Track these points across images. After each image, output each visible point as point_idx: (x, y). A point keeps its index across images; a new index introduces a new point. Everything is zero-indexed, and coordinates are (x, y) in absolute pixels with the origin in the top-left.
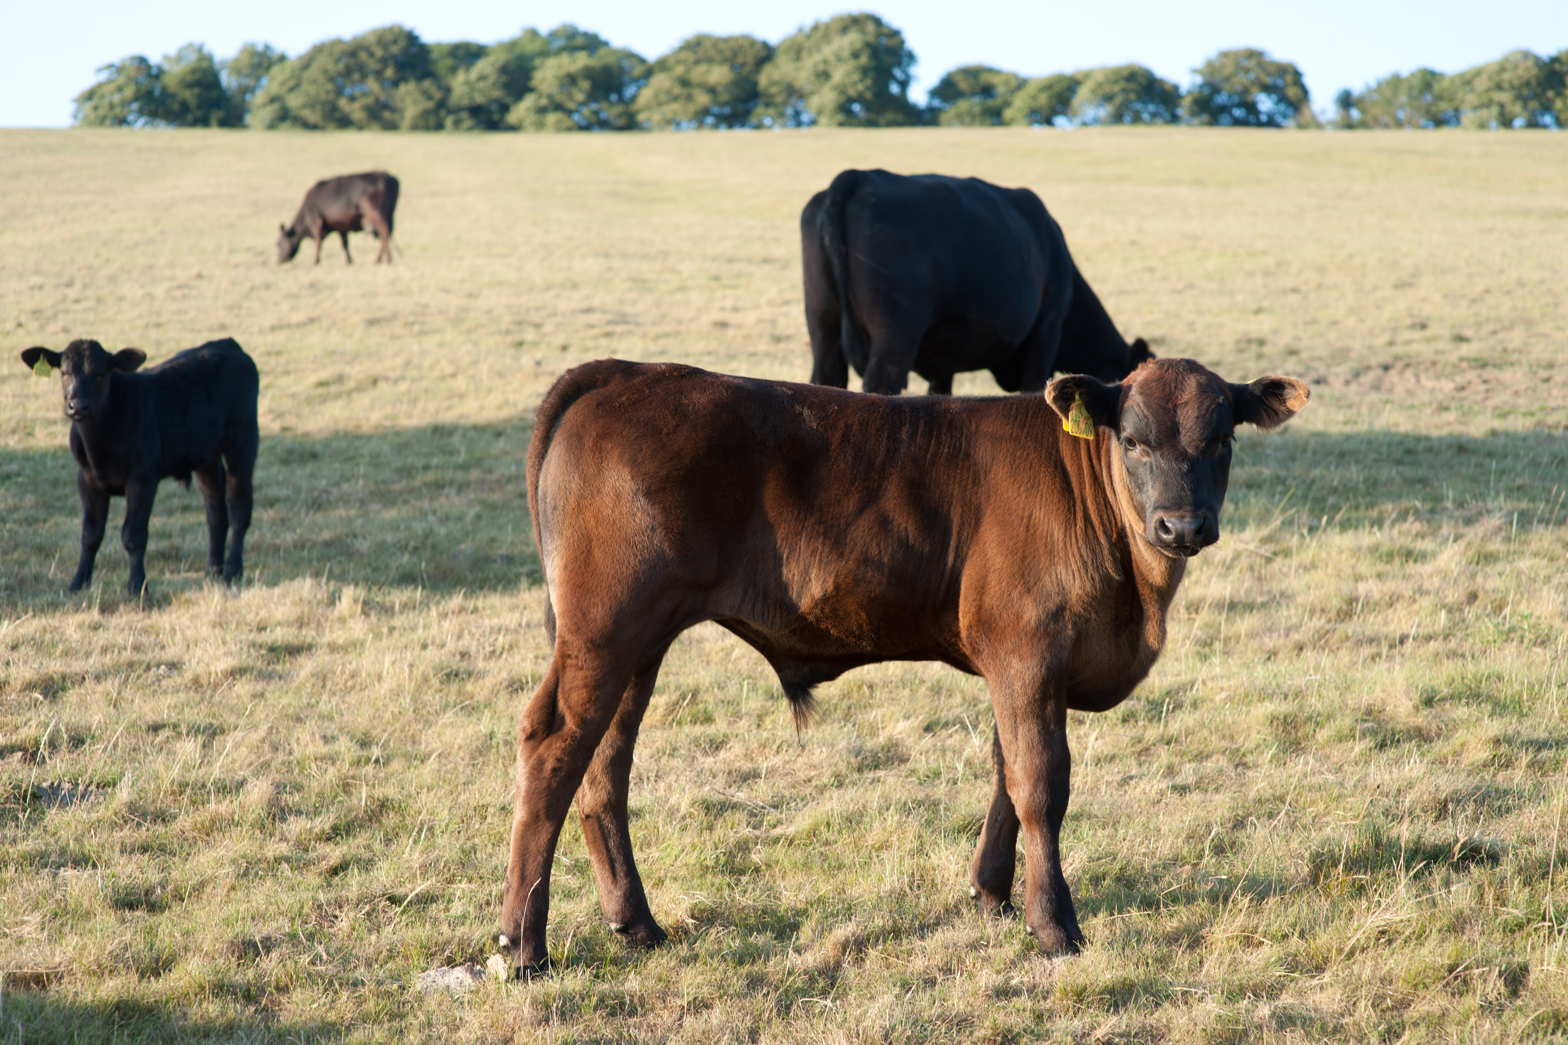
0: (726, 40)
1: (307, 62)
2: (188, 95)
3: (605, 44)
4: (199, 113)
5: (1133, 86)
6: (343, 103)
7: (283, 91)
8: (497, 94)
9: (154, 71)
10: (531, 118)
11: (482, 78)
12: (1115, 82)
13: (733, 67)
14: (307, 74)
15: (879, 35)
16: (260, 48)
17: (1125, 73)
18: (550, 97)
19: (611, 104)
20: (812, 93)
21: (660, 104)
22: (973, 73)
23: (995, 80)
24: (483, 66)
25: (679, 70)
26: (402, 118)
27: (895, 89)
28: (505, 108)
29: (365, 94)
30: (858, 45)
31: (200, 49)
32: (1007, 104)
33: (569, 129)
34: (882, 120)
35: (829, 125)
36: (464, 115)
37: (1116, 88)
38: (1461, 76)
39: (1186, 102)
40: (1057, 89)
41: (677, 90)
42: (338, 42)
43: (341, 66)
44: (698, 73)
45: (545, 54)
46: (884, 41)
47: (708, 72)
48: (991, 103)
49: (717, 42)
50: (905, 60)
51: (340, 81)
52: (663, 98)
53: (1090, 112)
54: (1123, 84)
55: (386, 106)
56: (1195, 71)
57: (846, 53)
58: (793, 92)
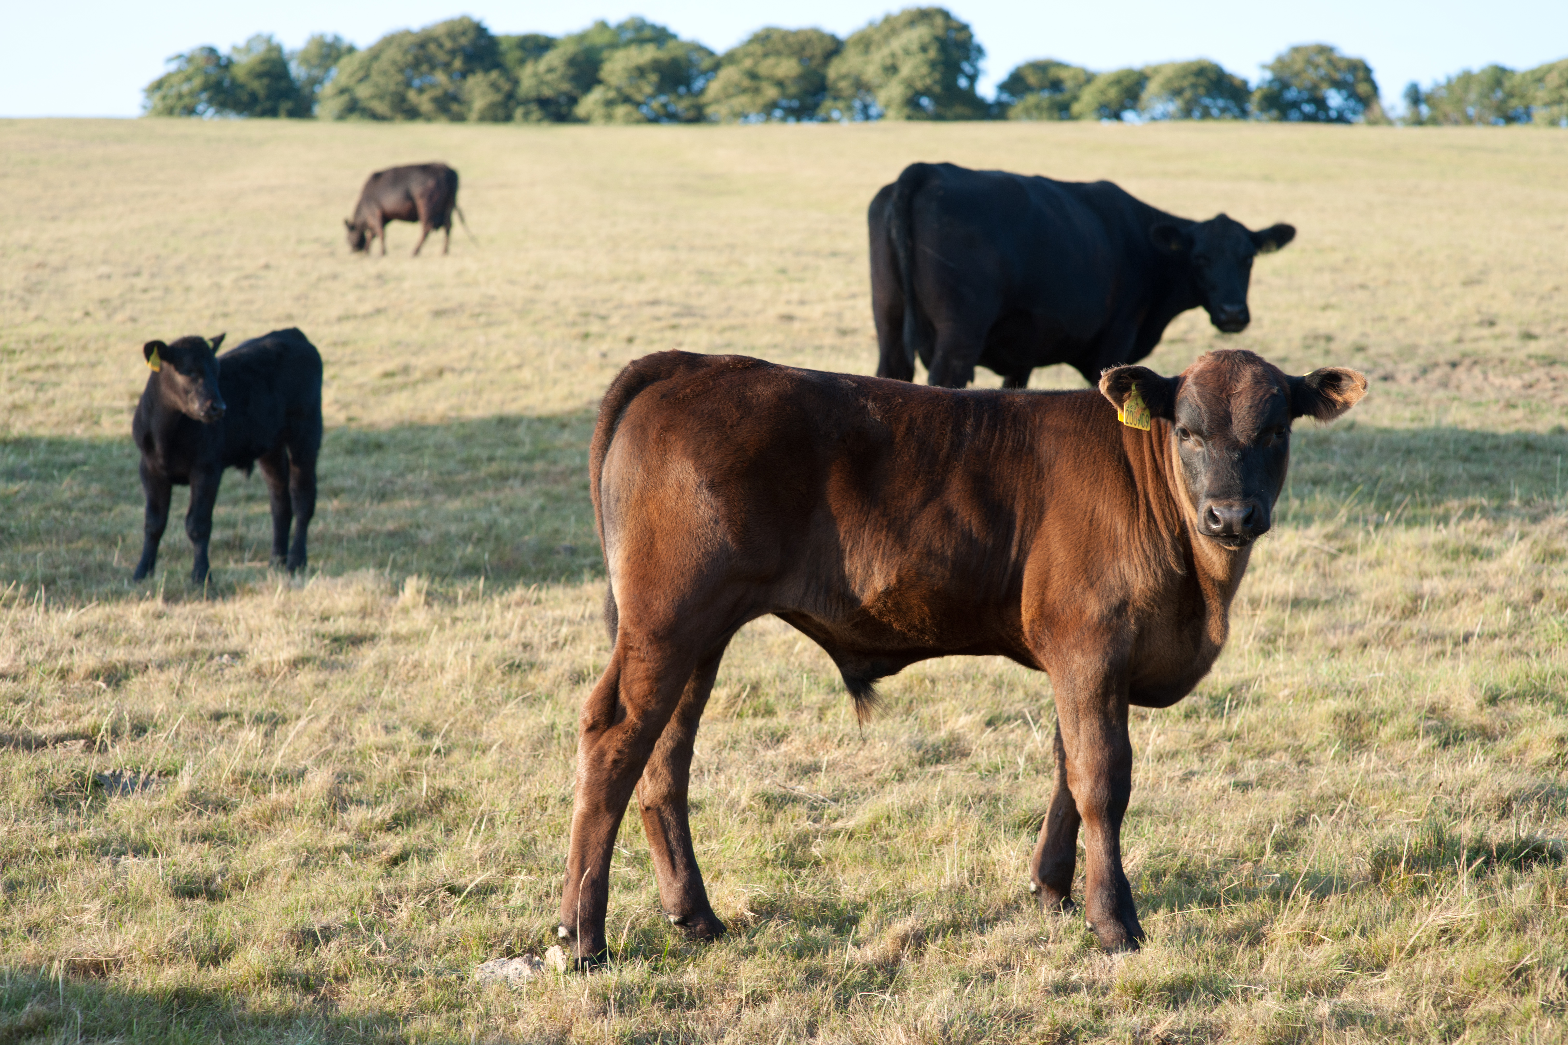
0: (796, 33)
1: (375, 54)
2: (258, 86)
3: (674, 37)
4: (268, 104)
5: (1202, 81)
6: (412, 95)
7: (352, 83)
8: (566, 87)
9: (223, 62)
10: (600, 111)
11: (550, 70)
12: (1184, 77)
13: (801, 60)
14: (376, 66)
15: (948, 28)
16: (329, 39)
17: (1194, 68)
18: (619, 90)
19: (680, 97)
20: (880, 86)
21: (729, 96)
22: (1041, 67)
23: (1064, 74)
24: (553, 58)
25: (748, 63)
26: (470, 109)
27: (963, 83)
28: (573, 101)
29: (433, 86)
30: (927, 39)
31: (269, 40)
32: (1075, 98)
33: (638, 122)
34: (949, 114)
35: (897, 119)
36: (534, 107)
37: (1186, 83)
38: (1533, 72)
39: (1256, 98)
40: (1127, 82)
41: (746, 83)
42: (408, 33)
43: (410, 58)
44: (766, 67)
45: (614, 46)
46: (953, 35)
47: (776, 65)
48: (1059, 97)
49: (785, 35)
50: (973, 54)
51: (409, 72)
52: (731, 90)
53: (1159, 108)
54: (1191, 79)
55: (454, 98)
56: (1264, 67)
57: (914, 47)
58: (861, 86)
